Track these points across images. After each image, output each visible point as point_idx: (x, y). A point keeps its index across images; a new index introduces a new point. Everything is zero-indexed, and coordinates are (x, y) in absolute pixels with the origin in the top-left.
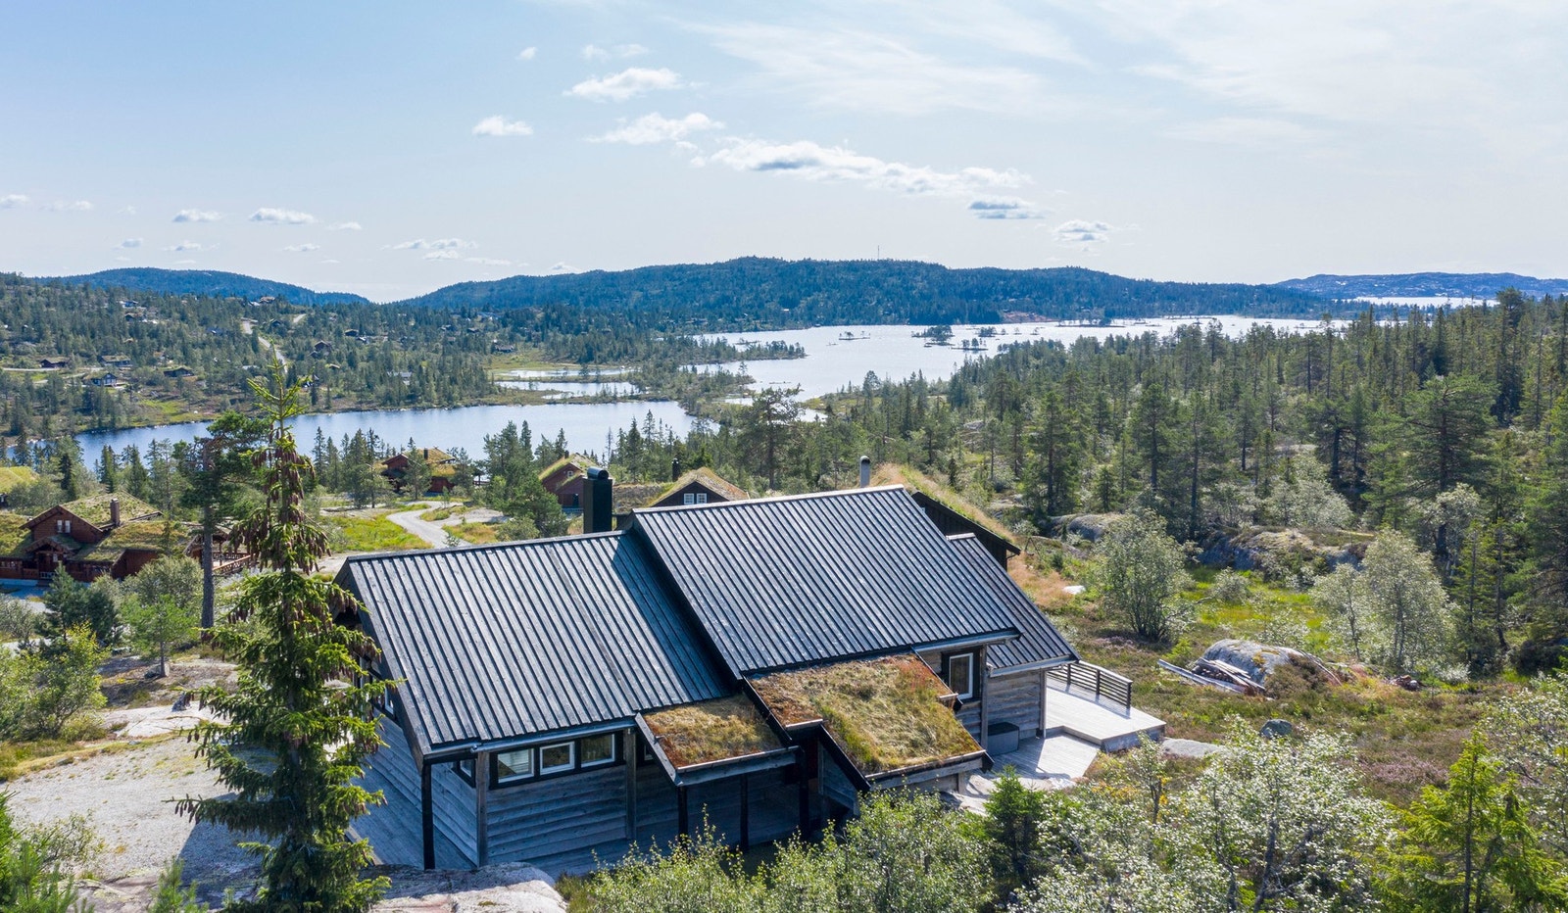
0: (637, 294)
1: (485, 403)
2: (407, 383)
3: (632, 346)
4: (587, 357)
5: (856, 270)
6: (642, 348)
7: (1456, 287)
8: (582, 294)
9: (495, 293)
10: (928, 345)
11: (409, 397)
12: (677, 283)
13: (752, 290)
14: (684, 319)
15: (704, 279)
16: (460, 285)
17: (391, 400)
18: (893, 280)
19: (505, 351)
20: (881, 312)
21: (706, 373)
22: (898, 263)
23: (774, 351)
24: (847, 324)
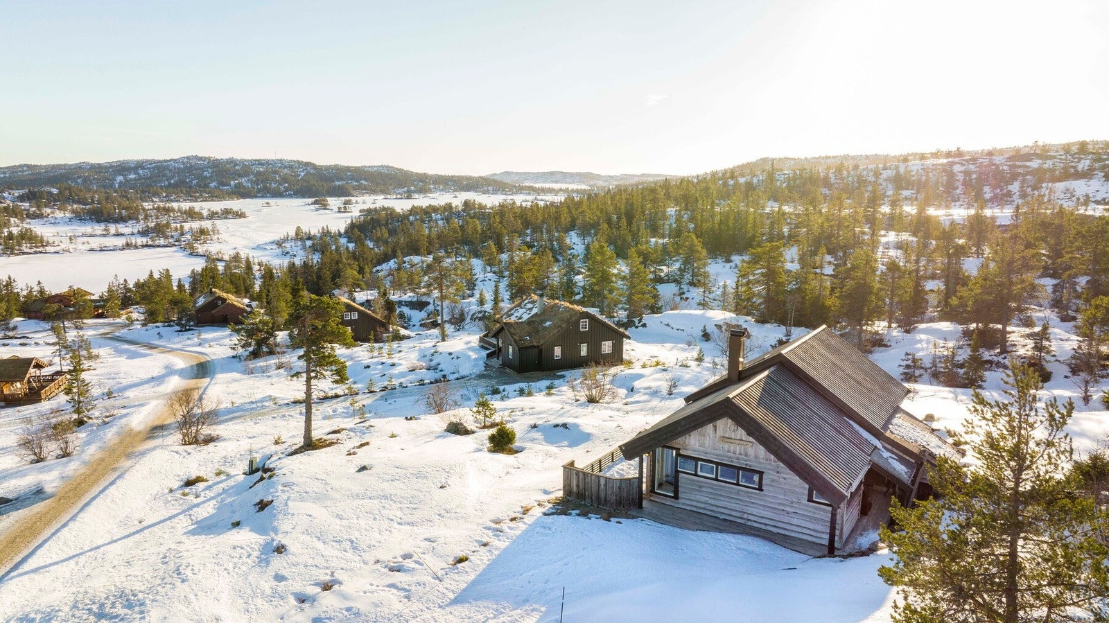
5: (263, 164)
10: (317, 210)
12: (147, 171)
13: (198, 177)
14: (158, 194)
15: (164, 169)
18: (285, 171)
19: (37, 216)
21: (191, 228)
22: (286, 160)
23: (227, 213)
24: (262, 197)
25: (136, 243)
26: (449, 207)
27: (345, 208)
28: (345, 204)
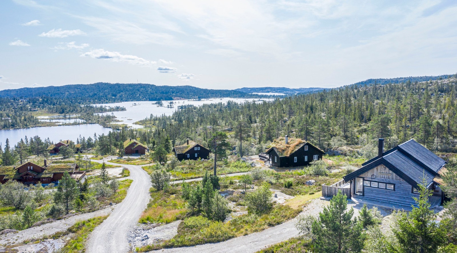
0: (67, 93)
1: (38, 126)
2: (10, 121)
3: (76, 108)
4: (62, 111)
5: (132, 86)
6: (79, 109)
7: (274, 90)
8: (49, 93)
9: (19, 92)
10: (158, 106)
11: (12, 125)
12: (79, 90)
13: (102, 92)
14: (85, 100)
15: (87, 88)
16: (5, 90)
17: (6, 126)
18: (142, 89)
19: (34, 111)
20: (141, 98)
21: (102, 115)
22: (143, 84)
23: (117, 109)
24: (132, 101)
25: (79, 122)
26: (220, 104)
27: (171, 105)
28: (170, 104)
